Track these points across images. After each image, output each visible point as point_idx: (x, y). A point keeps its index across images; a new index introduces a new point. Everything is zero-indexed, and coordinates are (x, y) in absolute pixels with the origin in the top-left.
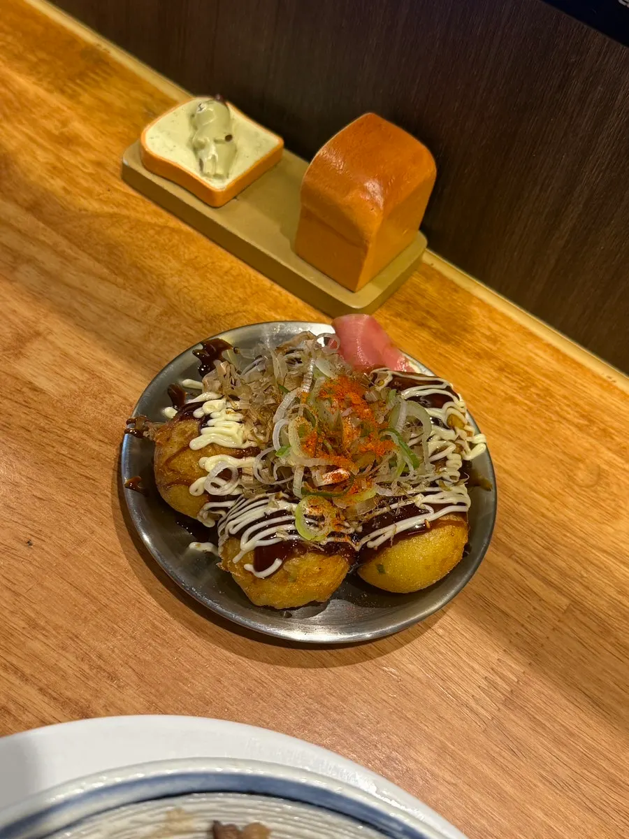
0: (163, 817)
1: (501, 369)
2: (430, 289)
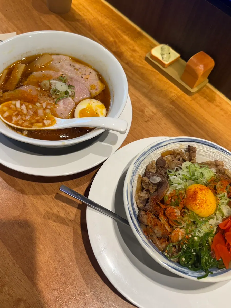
0: (179, 145)
1: (221, 109)
2: (208, 91)
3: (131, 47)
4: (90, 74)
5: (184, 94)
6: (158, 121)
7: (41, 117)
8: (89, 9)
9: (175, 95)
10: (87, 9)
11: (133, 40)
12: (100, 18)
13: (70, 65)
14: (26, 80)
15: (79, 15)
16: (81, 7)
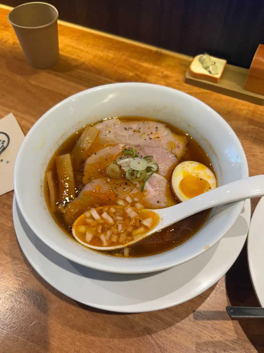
3: (159, 74)
4: (157, 130)
5: (256, 105)
6: (250, 152)
7: (136, 219)
8: (82, 48)
9: (247, 111)
10: (78, 49)
11: (156, 65)
12: (100, 54)
13: (126, 129)
14: (83, 175)
15: (74, 59)
16: (69, 49)
